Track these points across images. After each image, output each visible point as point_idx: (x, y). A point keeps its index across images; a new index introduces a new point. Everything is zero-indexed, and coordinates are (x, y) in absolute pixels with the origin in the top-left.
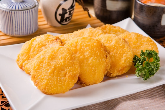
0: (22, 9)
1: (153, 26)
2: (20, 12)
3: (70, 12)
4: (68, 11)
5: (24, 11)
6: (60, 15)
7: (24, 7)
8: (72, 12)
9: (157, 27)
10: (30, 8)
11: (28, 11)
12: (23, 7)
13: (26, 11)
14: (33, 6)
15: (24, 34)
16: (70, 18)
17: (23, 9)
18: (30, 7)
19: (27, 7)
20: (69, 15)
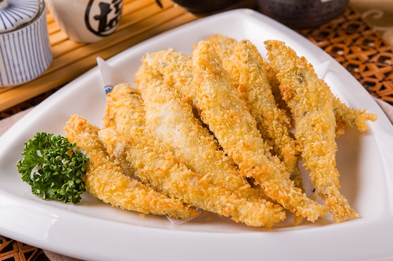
0: (13, 25)
1: (304, 7)
2: (11, 34)
3: (116, 6)
4: (112, 6)
5: (20, 31)
6: (96, 18)
7: (16, 20)
8: (120, 6)
9: (313, 7)
10: (29, 19)
11: (28, 27)
12: (13, 21)
13: (24, 29)
14: (34, 12)
15: (27, 79)
16: (119, 18)
17: (15, 27)
18: (30, 17)
19: (21, 18)
20: (116, 13)
